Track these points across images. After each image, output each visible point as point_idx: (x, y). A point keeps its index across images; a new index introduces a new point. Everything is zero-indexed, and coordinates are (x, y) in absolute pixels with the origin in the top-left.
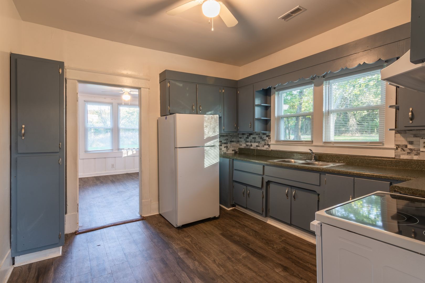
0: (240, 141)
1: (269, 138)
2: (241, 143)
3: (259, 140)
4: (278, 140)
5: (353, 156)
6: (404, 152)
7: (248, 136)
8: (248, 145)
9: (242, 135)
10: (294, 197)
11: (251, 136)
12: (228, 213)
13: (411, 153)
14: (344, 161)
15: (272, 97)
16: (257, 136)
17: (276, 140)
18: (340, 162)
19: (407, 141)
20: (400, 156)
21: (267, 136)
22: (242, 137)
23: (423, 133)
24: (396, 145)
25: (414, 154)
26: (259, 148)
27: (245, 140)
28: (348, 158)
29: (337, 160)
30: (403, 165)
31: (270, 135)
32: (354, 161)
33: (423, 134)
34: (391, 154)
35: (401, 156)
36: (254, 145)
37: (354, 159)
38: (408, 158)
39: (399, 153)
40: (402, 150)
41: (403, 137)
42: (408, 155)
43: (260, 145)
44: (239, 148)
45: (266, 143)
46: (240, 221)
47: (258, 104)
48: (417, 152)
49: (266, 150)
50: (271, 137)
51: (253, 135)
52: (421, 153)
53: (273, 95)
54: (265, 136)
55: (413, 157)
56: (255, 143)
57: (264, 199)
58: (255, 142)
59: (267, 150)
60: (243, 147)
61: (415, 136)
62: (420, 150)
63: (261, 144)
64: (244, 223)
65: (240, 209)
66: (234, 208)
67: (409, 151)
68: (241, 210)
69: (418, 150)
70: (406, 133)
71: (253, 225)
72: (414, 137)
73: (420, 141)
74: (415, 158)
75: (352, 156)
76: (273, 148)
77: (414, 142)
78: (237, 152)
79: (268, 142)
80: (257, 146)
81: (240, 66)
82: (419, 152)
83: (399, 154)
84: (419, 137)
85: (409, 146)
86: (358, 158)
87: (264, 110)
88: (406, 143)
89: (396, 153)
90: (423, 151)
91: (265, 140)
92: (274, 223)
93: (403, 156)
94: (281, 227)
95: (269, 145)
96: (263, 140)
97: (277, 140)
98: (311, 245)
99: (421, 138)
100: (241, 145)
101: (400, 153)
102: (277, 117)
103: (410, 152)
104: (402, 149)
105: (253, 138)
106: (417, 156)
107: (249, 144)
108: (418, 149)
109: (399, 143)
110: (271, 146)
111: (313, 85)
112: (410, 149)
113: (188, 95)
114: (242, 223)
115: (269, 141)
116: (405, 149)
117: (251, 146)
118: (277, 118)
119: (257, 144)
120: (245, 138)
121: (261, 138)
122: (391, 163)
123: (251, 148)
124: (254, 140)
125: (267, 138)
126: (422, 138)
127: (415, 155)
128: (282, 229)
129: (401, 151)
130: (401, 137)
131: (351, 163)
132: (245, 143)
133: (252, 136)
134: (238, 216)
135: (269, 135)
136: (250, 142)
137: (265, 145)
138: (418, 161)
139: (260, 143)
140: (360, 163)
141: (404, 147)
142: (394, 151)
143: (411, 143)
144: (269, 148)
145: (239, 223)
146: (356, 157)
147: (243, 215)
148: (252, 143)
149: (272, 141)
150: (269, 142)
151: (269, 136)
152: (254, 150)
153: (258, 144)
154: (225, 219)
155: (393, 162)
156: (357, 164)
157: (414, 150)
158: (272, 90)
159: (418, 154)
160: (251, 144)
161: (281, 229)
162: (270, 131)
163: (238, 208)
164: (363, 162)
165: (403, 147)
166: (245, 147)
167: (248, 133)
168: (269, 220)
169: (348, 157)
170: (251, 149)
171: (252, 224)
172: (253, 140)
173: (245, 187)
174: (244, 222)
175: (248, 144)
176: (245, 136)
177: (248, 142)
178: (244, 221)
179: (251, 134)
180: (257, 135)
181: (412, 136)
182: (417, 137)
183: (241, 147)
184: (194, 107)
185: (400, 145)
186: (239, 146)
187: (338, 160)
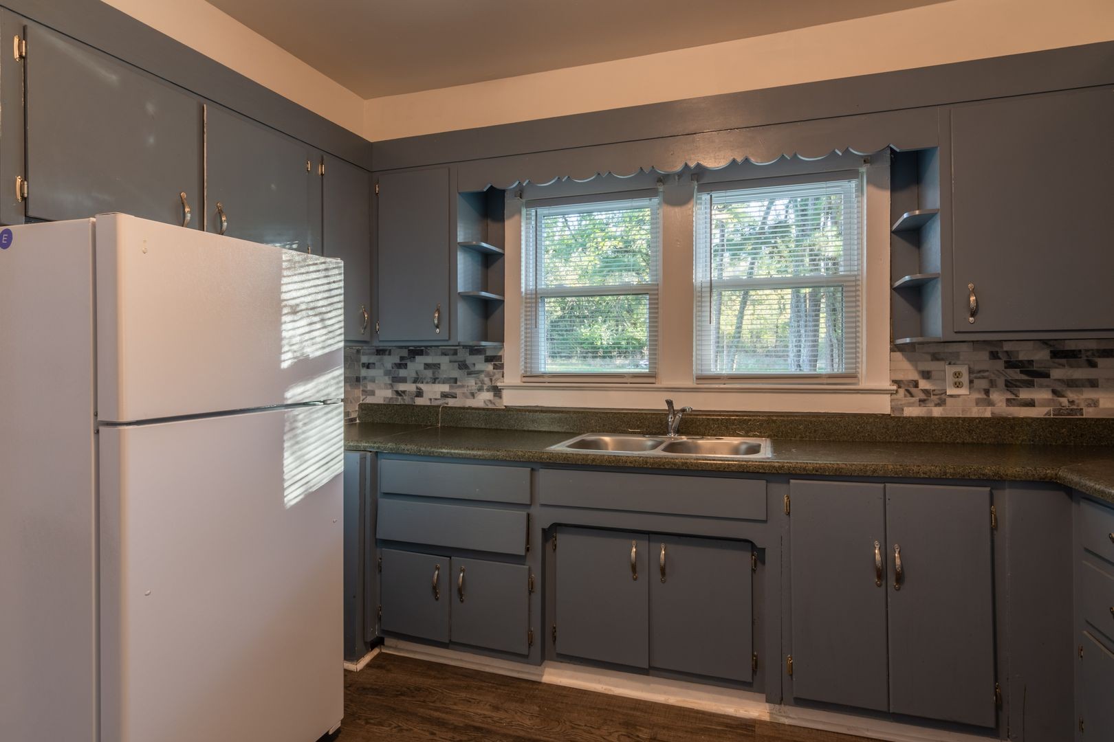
0: (365, 378)
1: (496, 367)
2: (370, 387)
3: (455, 373)
4: (528, 374)
5: (788, 416)
6: (912, 400)
7: (402, 358)
8: (404, 392)
9: (379, 357)
10: (663, 571)
11: (418, 358)
12: (364, 689)
13: (927, 402)
14: (760, 432)
15: (509, 224)
16: (444, 361)
17: (523, 372)
18: (751, 434)
19: (916, 369)
20: (903, 410)
21: (489, 359)
22: (374, 364)
23: (950, 351)
24: (893, 381)
25: (933, 404)
26: (451, 402)
27: (387, 373)
28: (774, 422)
29: (740, 431)
30: (913, 433)
31: (500, 354)
32: (789, 431)
33: (951, 353)
34: (882, 406)
35: (905, 408)
36: (432, 393)
37: (791, 423)
38: (921, 415)
39: (899, 403)
40: (907, 393)
41: (909, 360)
42: (920, 405)
43: (458, 391)
44: (360, 405)
45: (483, 382)
46: (437, 710)
47: (467, 241)
48: (940, 399)
49: (484, 409)
50: (507, 361)
51: (427, 354)
52: (949, 400)
53: (512, 216)
54: (482, 357)
55: (931, 411)
56: (434, 383)
57: (537, 597)
58: (435, 380)
59: (490, 406)
60: (381, 402)
61: (935, 357)
62: (946, 392)
63: (463, 386)
64: (463, 716)
65: (408, 651)
66: (376, 652)
67: (923, 396)
68: (415, 652)
69: (942, 394)
70: (914, 350)
71: (501, 714)
72: (932, 360)
73: (945, 371)
74: (937, 412)
75: (783, 416)
76: (510, 399)
77: (933, 373)
78: (355, 419)
79: (491, 380)
80: (445, 395)
81: (365, 96)
82: (943, 396)
83: (901, 404)
84: (942, 359)
85: (924, 384)
86: (800, 421)
87: (480, 268)
88: (913, 375)
89: (893, 403)
90: (951, 396)
91: (482, 371)
92: (572, 677)
93: (910, 408)
94: (605, 687)
95: (497, 391)
96: (469, 374)
97: (526, 371)
98: (737, 727)
99: (947, 363)
100: (372, 393)
101: (903, 402)
102: (526, 294)
103: (925, 398)
104: (907, 391)
105: (427, 366)
106: (941, 408)
107: (410, 387)
108: (942, 390)
109: (899, 377)
110: (505, 393)
111: (655, 201)
112: (926, 392)
113: (151, 140)
114: (451, 719)
115: (497, 376)
116: (913, 390)
117: (419, 394)
118: (526, 298)
119: (446, 388)
120: (389, 366)
121: (463, 366)
122: (885, 430)
123: (419, 401)
124: (434, 373)
125: (490, 367)
126: (950, 364)
127: (936, 405)
128: (610, 693)
129: (905, 396)
130: (904, 359)
131: (782, 436)
132: (391, 385)
133: (420, 360)
134: (418, 689)
135: (496, 356)
136: (415, 382)
137: (480, 390)
138: (945, 420)
139: (459, 383)
140: (808, 434)
141: (911, 386)
142: (887, 397)
143: (926, 375)
144: (497, 400)
145: (442, 724)
146: (796, 418)
147: (435, 677)
148: (420, 385)
149: (511, 376)
150: (497, 380)
151: (496, 360)
152: (430, 410)
153: (451, 387)
154: (367, 723)
155: (889, 427)
156: (798, 438)
157: (935, 393)
158: (510, 202)
159: (941, 403)
160: (417, 388)
161: (606, 692)
162: (501, 339)
163: (396, 648)
164: (815, 431)
165: (908, 386)
166: (391, 398)
167: (401, 347)
168: (548, 670)
169: (772, 420)
170: (417, 406)
171: (496, 708)
172: (429, 373)
173: (441, 561)
174: (460, 708)
175: (401, 387)
176: (389, 361)
177: (403, 380)
178: (455, 704)
179: (415, 352)
180: (444, 354)
181: (929, 357)
182: (938, 360)
183: (370, 400)
184: (187, 210)
185: (902, 381)
186: (362, 398)
187: (743, 429)
